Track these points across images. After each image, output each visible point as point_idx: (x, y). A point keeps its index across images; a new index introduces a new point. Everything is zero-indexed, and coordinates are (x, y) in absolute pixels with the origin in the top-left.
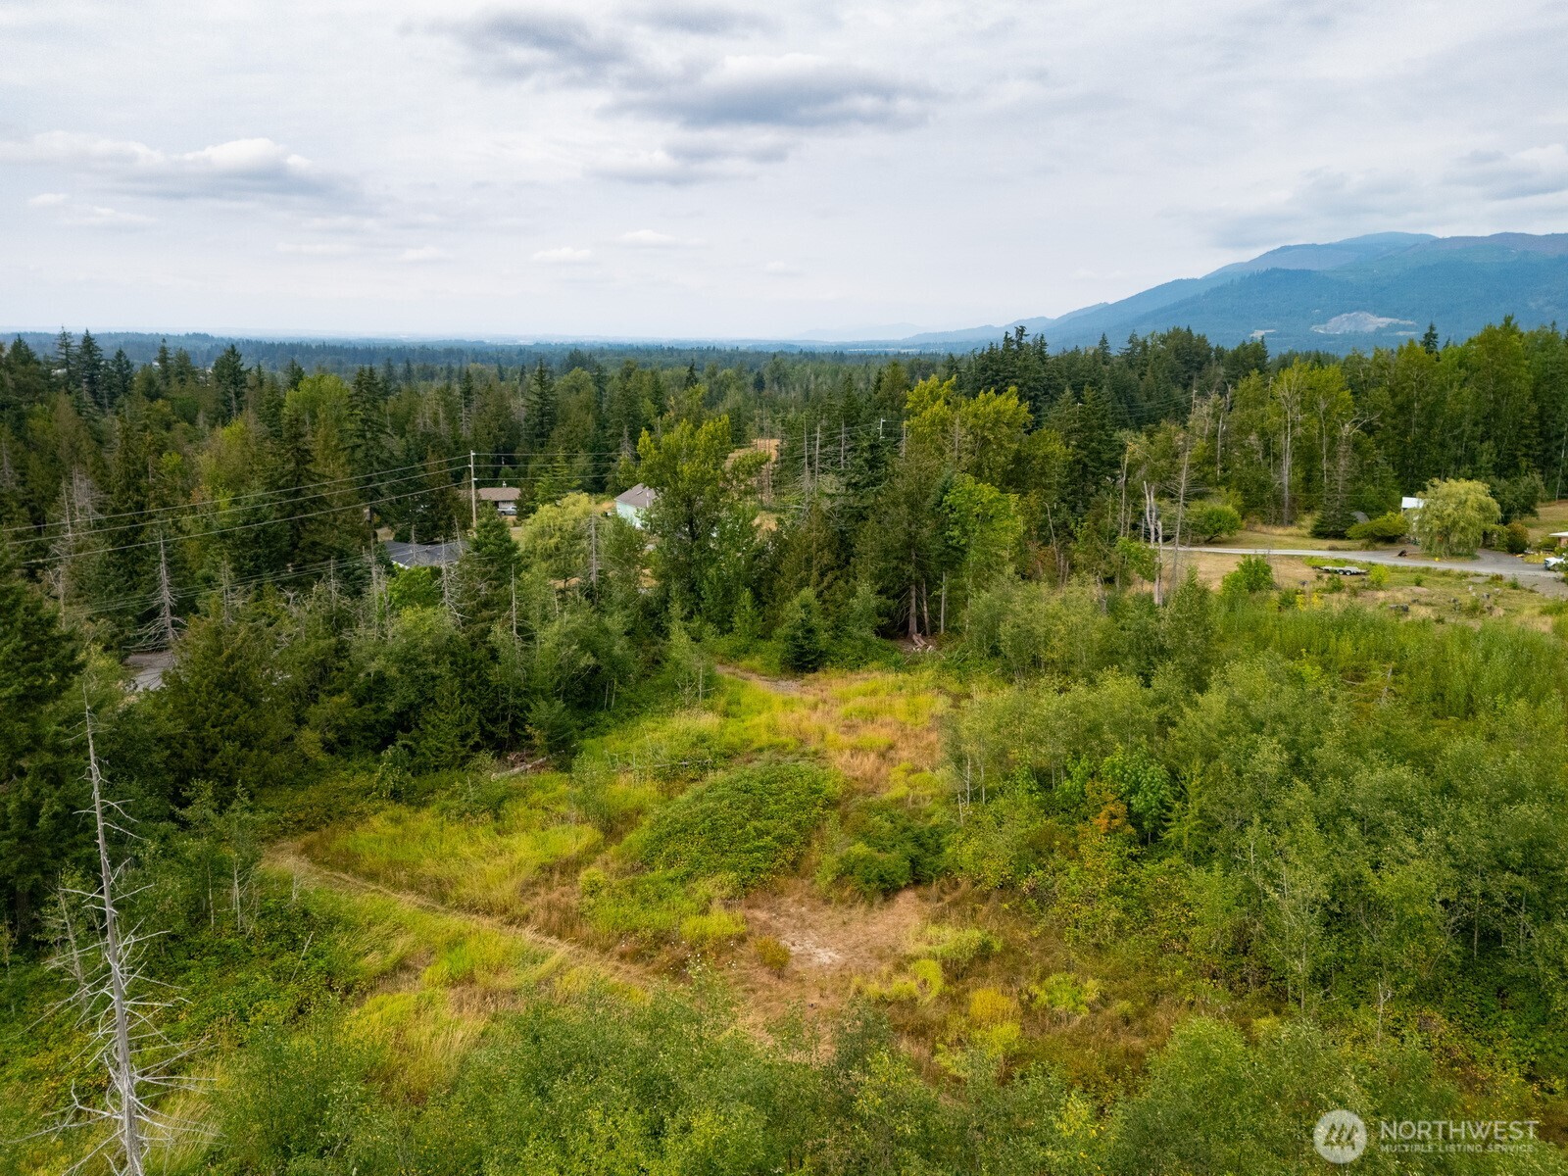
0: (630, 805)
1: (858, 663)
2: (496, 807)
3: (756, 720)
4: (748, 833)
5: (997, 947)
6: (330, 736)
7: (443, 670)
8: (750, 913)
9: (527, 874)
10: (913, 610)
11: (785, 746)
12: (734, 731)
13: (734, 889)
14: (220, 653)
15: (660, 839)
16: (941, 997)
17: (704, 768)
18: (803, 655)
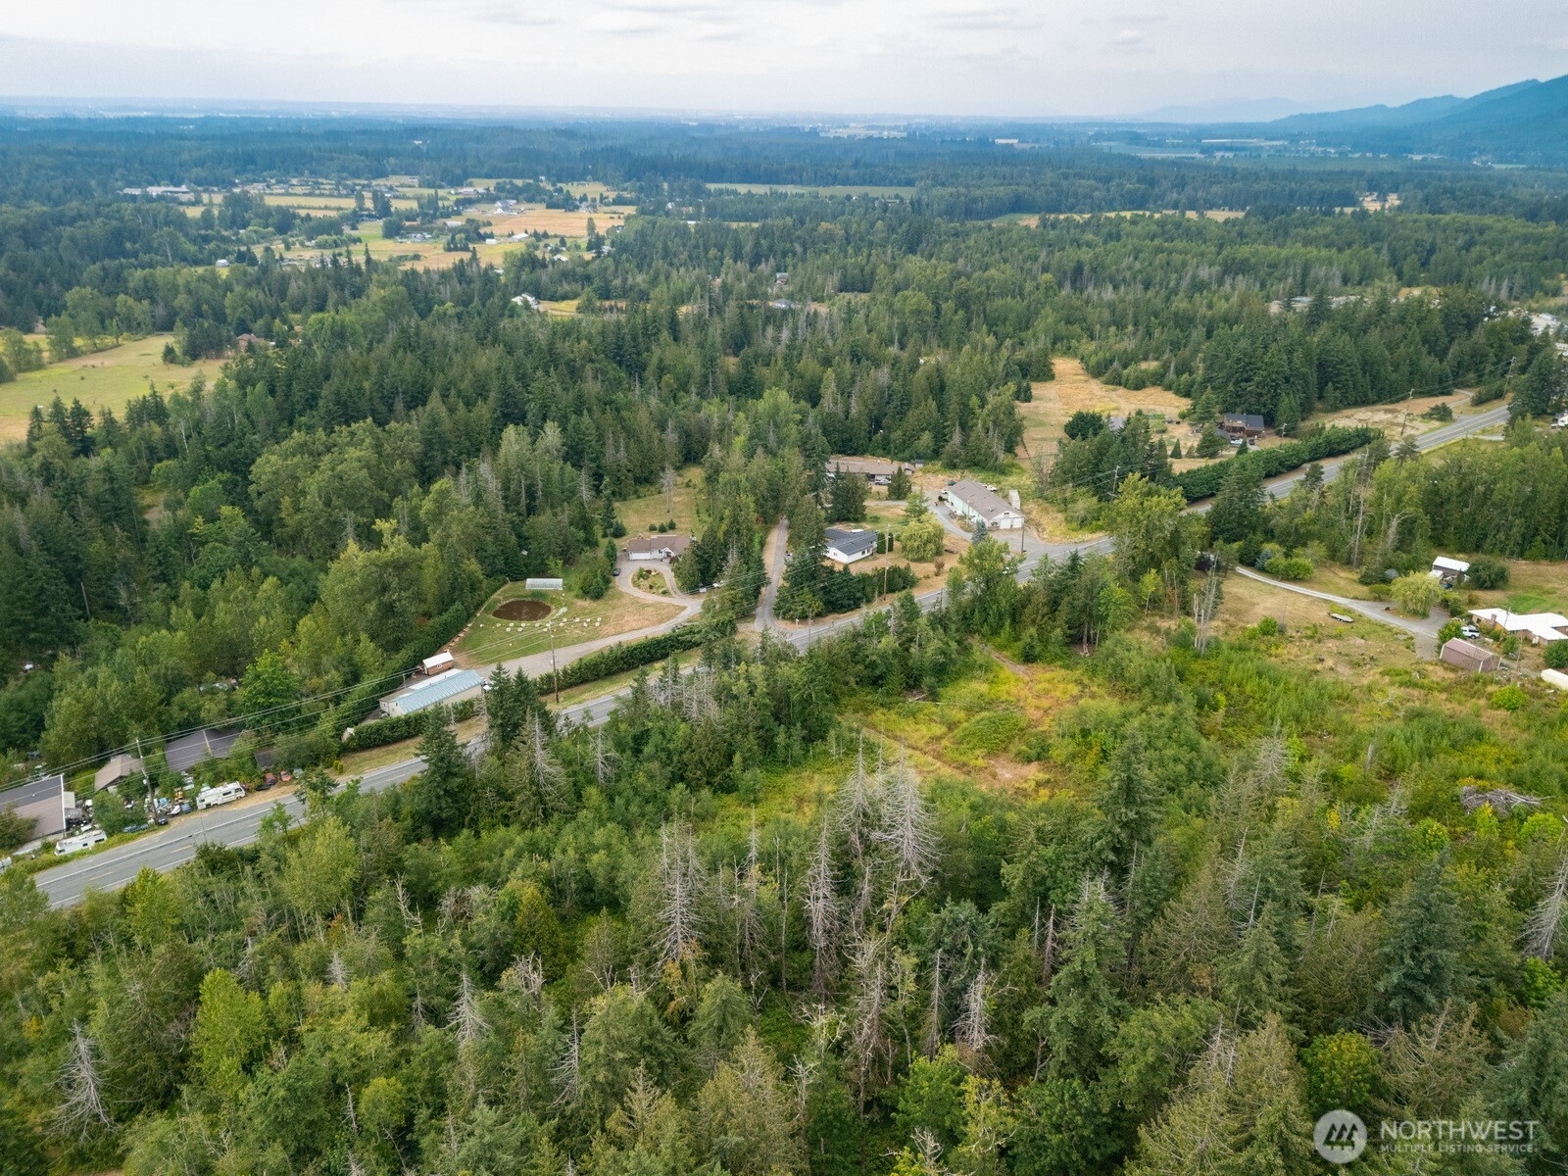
0: (956, 719)
2: (914, 714)
4: (991, 738)
5: (1052, 781)
8: (989, 761)
11: (1012, 702)
13: (987, 752)
15: (965, 734)
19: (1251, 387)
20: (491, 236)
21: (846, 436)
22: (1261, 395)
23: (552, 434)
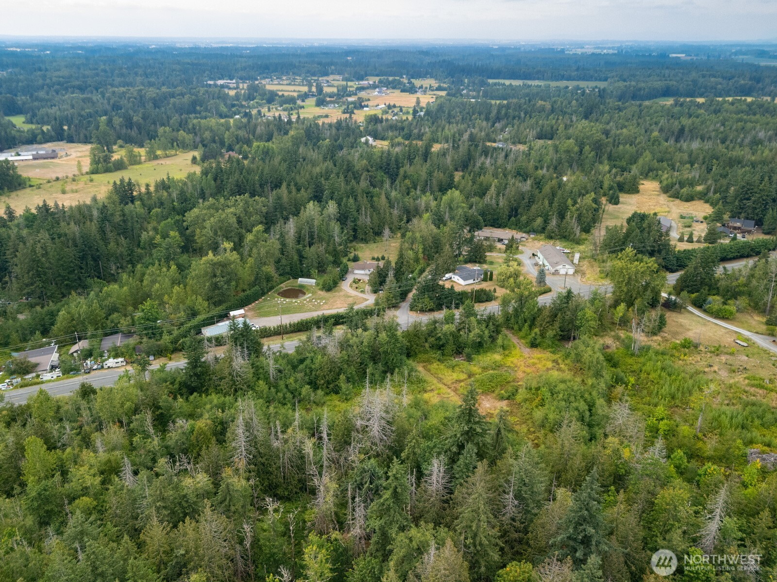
0: (475, 373)
2: (453, 367)
19: (749, 203)
20: (367, 106)
21: (496, 217)
22: (755, 208)
23: (332, 207)
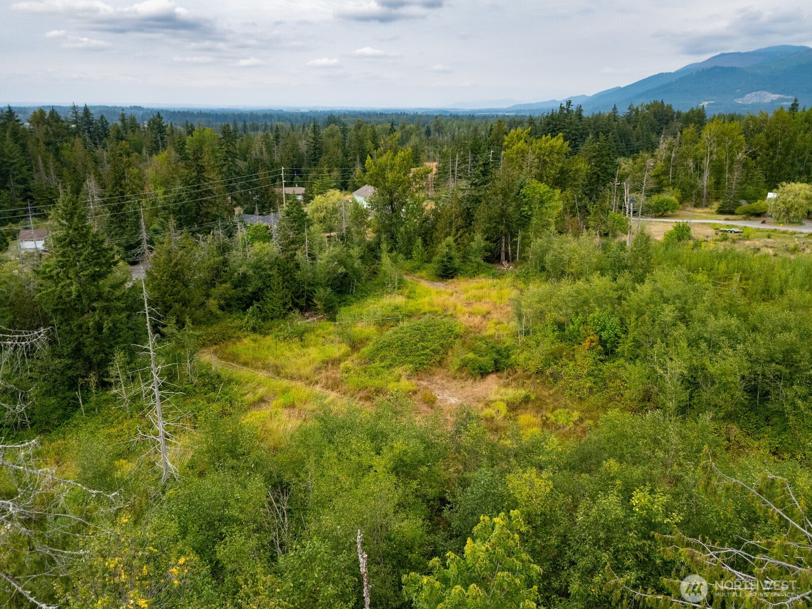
0: (363, 335)
1: (474, 274)
2: (301, 335)
3: (423, 300)
4: (418, 348)
5: (533, 397)
6: (222, 302)
7: (274, 272)
8: (419, 382)
9: (317, 364)
10: (503, 249)
11: (436, 312)
12: (412, 305)
13: (411, 372)
14: (171, 261)
15: (377, 350)
16: (505, 417)
17: (398, 321)
18: (447, 270)
